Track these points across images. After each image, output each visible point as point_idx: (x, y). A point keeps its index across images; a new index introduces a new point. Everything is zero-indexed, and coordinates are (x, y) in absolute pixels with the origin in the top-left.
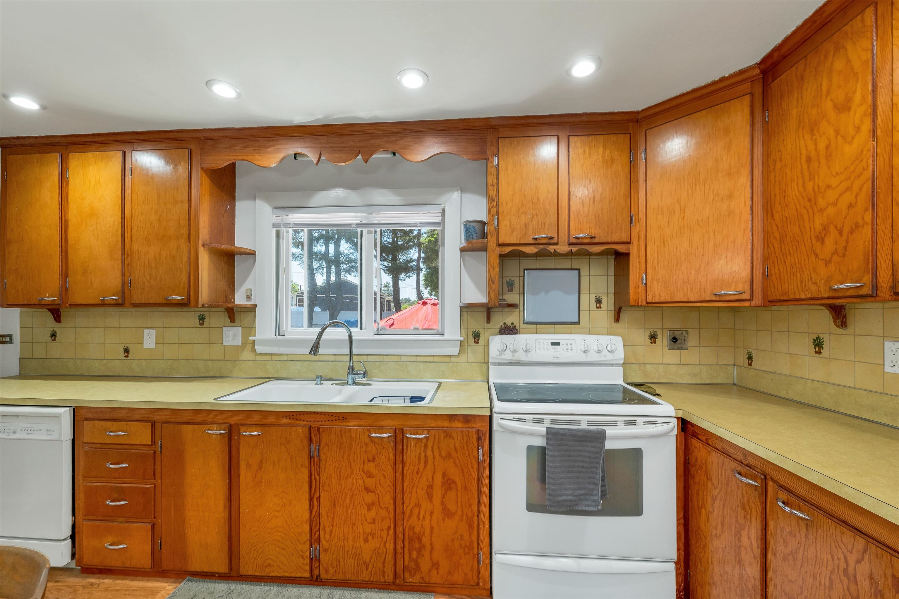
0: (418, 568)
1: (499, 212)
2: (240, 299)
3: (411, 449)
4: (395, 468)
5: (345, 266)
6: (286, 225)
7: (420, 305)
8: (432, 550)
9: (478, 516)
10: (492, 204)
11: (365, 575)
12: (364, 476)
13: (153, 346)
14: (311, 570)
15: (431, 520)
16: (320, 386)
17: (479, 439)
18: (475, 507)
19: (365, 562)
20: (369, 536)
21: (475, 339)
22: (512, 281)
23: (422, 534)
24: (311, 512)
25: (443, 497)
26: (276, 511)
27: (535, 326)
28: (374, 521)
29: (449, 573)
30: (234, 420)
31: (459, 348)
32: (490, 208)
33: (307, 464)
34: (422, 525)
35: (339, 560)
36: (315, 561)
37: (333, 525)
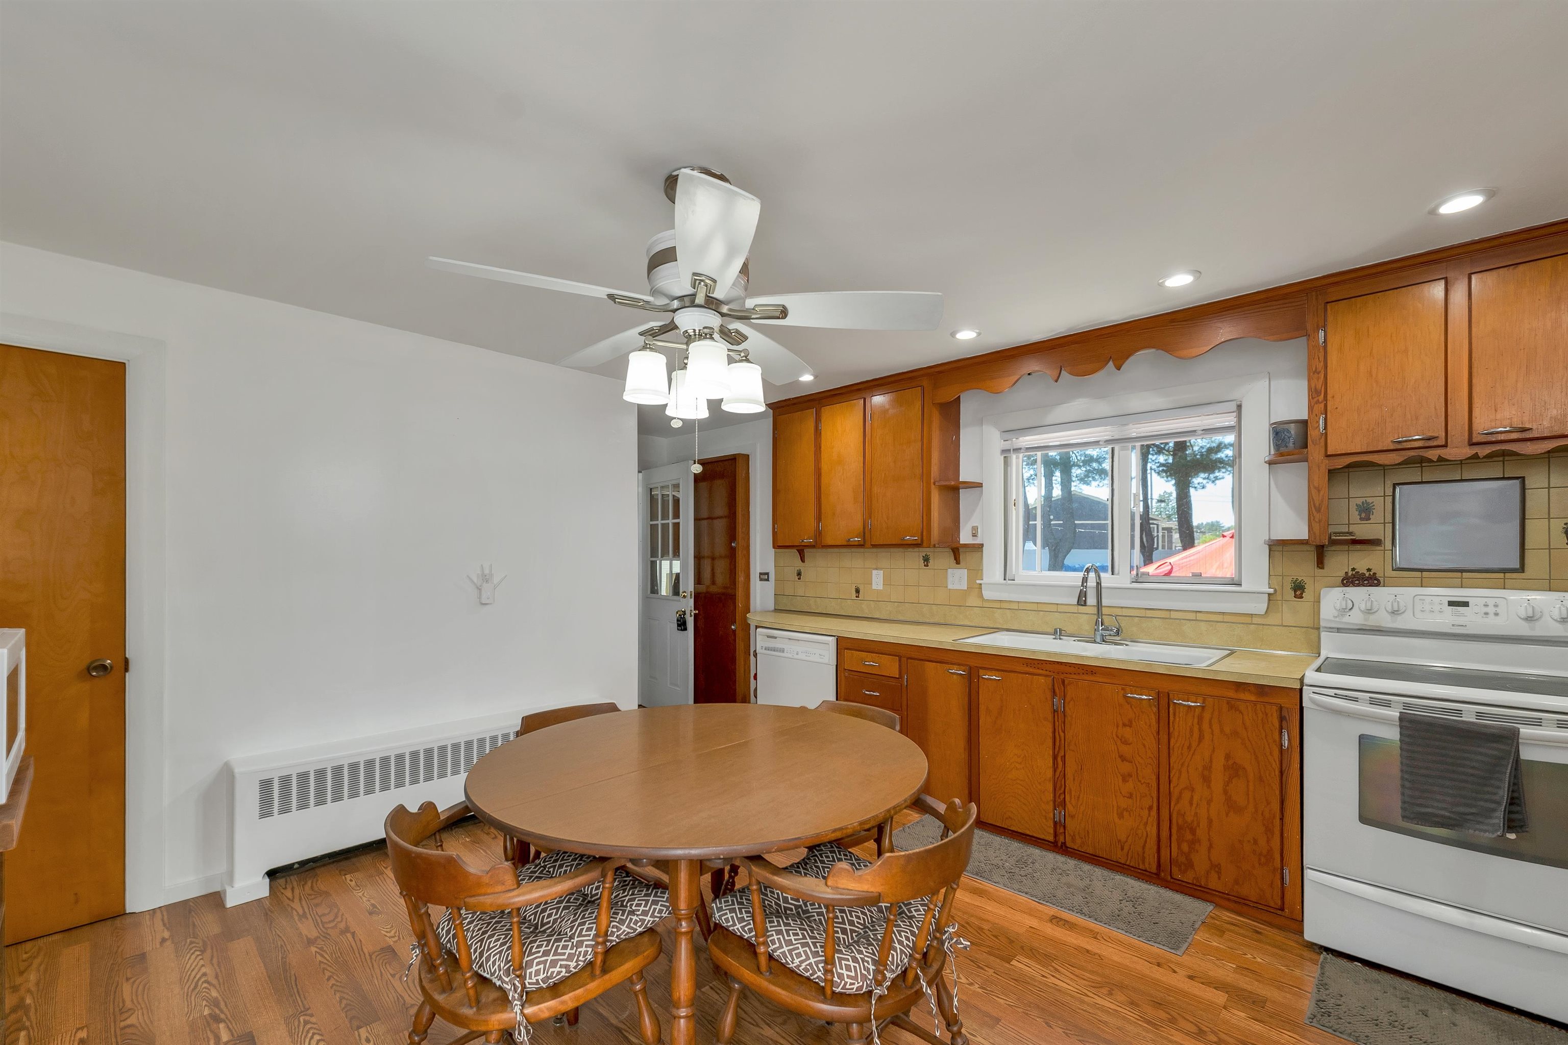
0: (1190, 865)
1: (1329, 408)
2: (965, 538)
3: (1179, 718)
4: (1159, 739)
5: (1079, 471)
6: (1017, 450)
7: (1228, 538)
8: (1210, 847)
9: (1281, 819)
10: (1316, 399)
11: (1120, 856)
12: (1119, 743)
13: (881, 587)
14: (1056, 835)
15: (1208, 811)
16: (1059, 641)
17: (1282, 719)
18: (1276, 806)
19: (1119, 841)
20: (1125, 812)
21: (1295, 592)
22: (1368, 504)
23: (1195, 824)
24: (1055, 771)
25: (1227, 784)
26: (1017, 762)
27: (1418, 574)
28: (1130, 796)
29: (1236, 882)
30: (973, 663)
31: (1266, 605)
32: (1312, 404)
33: (1050, 717)
34: (1196, 814)
35: (1088, 831)
36: (1060, 826)
37: (1081, 790)
